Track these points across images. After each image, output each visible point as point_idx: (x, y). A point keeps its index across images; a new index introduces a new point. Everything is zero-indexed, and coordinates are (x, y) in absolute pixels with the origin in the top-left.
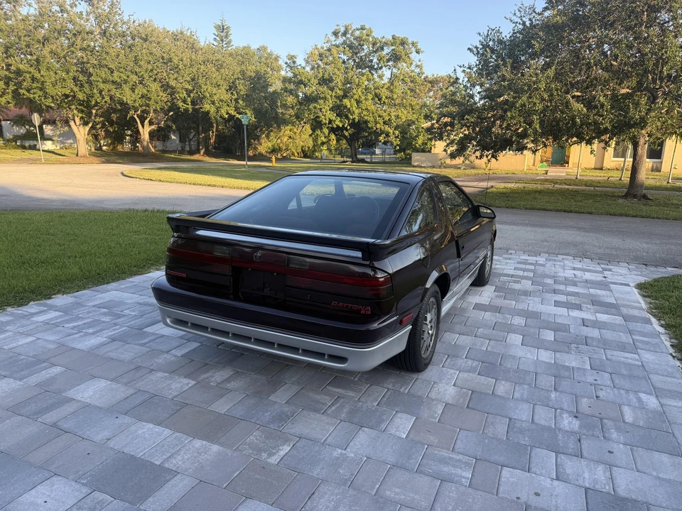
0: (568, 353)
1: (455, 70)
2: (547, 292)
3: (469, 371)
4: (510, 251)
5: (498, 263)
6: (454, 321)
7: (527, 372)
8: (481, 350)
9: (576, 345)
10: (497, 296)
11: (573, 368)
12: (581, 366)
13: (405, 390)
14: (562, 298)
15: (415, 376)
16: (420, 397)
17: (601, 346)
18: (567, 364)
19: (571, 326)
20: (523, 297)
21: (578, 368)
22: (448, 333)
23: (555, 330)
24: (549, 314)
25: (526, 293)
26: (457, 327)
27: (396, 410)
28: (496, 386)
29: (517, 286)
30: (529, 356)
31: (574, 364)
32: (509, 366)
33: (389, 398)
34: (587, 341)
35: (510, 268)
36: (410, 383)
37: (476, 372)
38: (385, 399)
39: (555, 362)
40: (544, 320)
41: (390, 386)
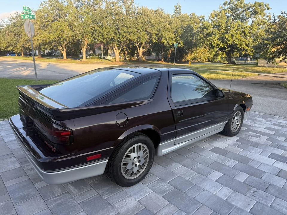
0: (244, 194)
1: (274, 15)
2: (273, 146)
3: (159, 193)
4: (275, 117)
5: (258, 123)
6: (189, 156)
7: (197, 202)
8: (185, 179)
9: (256, 189)
10: (234, 145)
11: (236, 207)
12: (242, 208)
13: (106, 197)
14: (279, 152)
15: (123, 188)
16: (109, 204)
17: (276, 194)
18: (234, 203)
19: (267, 174)
20: (251, 147)
21: (239, 209)
22: (176, 164)
23: (251, 174)
24: (258, 162)
25: (256, 145)
26: (187, 161)
27: (85, 209)
28: (164, 208)
29: (254, 140)
30: (211, 191)
31: (239, 205)
32: (189, 195)
33: (91, 200)
34: (267, 188)
35: (263, 127)
36: (114, 193)
37: (163, 194)
38: (88, 200)
39: (226, 199)
40: (250, 166)
41: (100, 193)
